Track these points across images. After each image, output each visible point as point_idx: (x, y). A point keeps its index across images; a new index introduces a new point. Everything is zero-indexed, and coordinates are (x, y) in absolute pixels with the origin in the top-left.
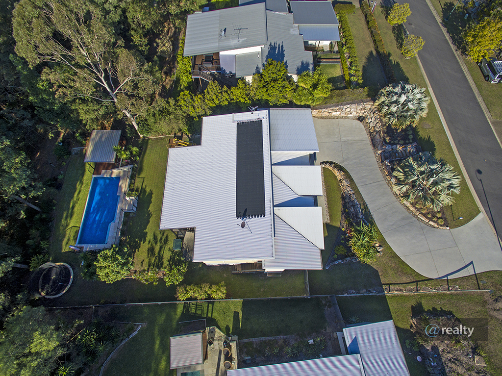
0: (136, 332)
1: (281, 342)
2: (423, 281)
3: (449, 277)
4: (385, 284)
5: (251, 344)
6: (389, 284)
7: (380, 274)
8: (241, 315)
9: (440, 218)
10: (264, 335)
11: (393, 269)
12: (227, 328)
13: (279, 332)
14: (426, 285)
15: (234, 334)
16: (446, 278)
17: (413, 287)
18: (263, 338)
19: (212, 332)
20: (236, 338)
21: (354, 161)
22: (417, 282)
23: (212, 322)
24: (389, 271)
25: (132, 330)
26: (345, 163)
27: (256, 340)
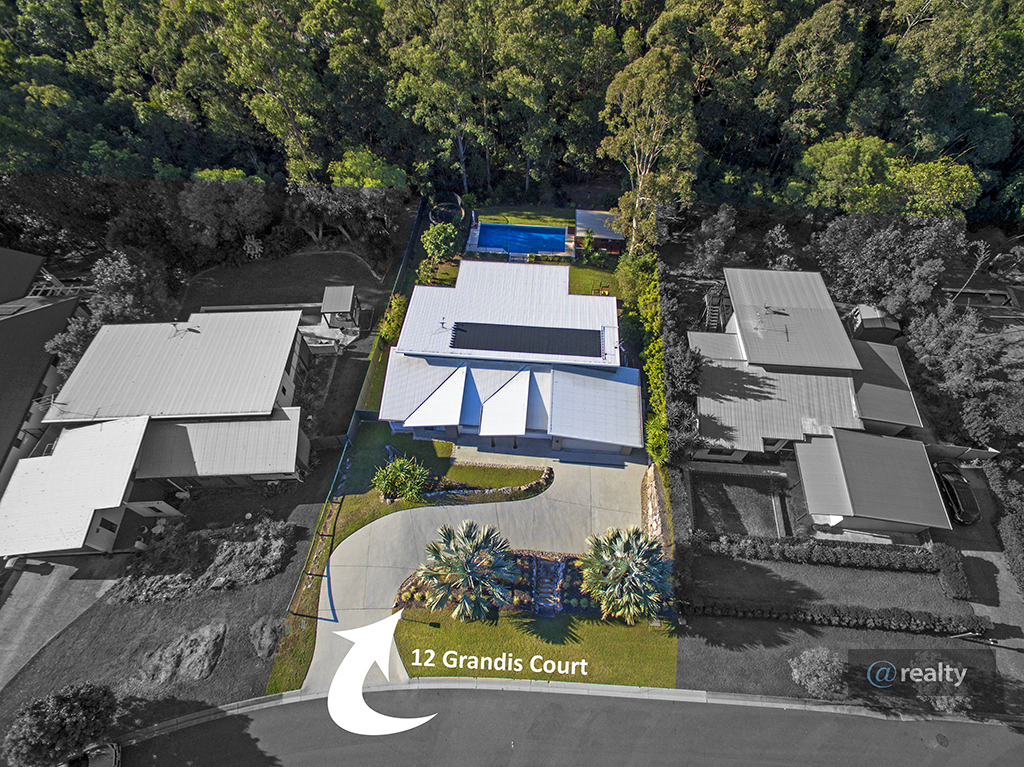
0: (375, 275)
1: (322, 393)
2: (332, 544)
3: (325, 579)
4: (343, 499)
5: (330, 366)
6: (341, 504)
7: (358, 496)
8: (363, 359)
9: (412, 595)
10: (334, 378)
11: (358, 510)
12: (355, 347)
13: (331, 392)
14: (325, 548)
15: (344, 353)
16: (325, 574)
17: (329, 531)
18: (331, 377)
19: (354, 333)
20: (340, 353)
21: (547, 515)
22: (333, 536)
23: (364, 335)
24: (358, 506)
25: (380, 273)
26: (544, 501)
27: (332, 371)
